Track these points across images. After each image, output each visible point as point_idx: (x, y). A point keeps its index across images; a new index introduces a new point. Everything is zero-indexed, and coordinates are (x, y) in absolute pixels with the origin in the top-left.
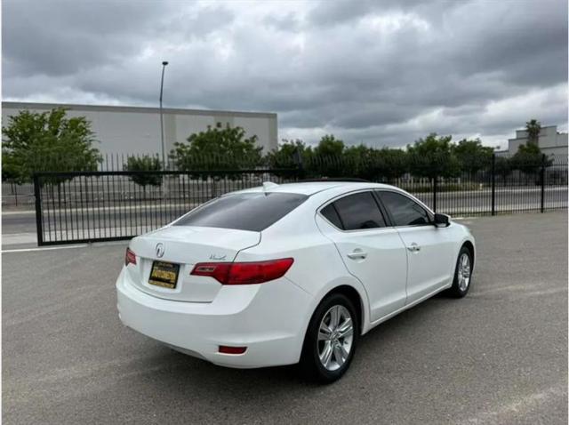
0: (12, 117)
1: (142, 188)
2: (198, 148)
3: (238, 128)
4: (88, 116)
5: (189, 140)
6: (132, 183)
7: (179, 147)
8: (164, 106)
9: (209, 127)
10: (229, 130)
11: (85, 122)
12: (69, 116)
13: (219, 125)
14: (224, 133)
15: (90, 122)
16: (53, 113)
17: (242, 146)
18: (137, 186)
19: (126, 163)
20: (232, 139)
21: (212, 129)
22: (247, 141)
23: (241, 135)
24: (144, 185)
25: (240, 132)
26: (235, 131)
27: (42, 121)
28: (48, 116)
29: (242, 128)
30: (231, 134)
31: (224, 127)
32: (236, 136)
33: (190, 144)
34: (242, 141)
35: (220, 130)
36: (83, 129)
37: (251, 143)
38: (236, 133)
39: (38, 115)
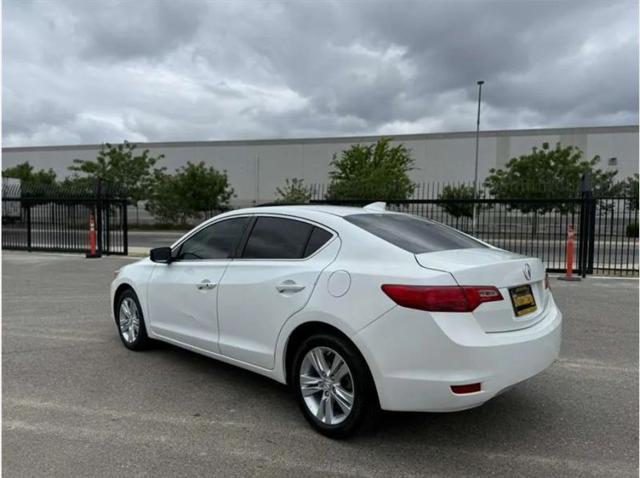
0: (345, 152)
1: (455, 219)
2: (518, 174)
3: (570, 148)
4: (407, 145)
5: (508, 166)
6: (445, 214)
7: (495, 174)
9: (534, 149)
10: (557, 151)
11: (404, 150)
12: (392, 145)
13: (546, 146)
14: (552, 154)
15: (410, 150)
16: (379, 145)
17: (576, 171)
18: (450, 216)
19: (441, 193)
20: (565, 163)
21: (537, 151)
22: (583, 164)
23: (577, 157)
24: (458, 217)
25: (574, 153)
26: (566, 153)
27: (369, 153)
28: (374, 148)
29: (577, 148)
30: (562, 155)
31: (552, 148)
32: (569, 158)
33: (509, 170)
34: (577, 164)
35: (547, 152)
36: (404, 158)
37: (590, 166)
38: (568, 155)
39: (366, 148)
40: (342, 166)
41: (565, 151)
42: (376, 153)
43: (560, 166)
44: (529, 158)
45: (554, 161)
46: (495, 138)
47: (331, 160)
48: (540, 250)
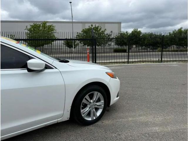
0: (31, 25)
2: (85, 34)
3: (98, 26)
4: (54, 25)
6: (66, 47)
7: (78, 34)
8: (73, 21)
10: (95, 27)
11: (53, 26)
12: (48, 24)
13: (92, 26)
14: (93, 28)
15: (55, 26)
17: (101, 33)
18: (68, 48)
21: (90, 27)
22: (102, 31)
23: (100, 29)
26: (97, 28)
27: (40, 26)
28: (42, 25)
29: (100, 26)
30: (96, 29)
31: (94, 26)
32: (98, 29)
33: (82, 33)
34: (101, 31)
35: (92, 27)
36: (53, 29)
37: (104, 32)
38: (98, 28)
39: (39, 24)
40: (30, 30)
41: (97, 27)
42: (42, 26)
43: (96, 32)
44: (88, 29)
45: (95, 30)
46: (81, 24)
47: (25, 28)
48: (80, 57)
